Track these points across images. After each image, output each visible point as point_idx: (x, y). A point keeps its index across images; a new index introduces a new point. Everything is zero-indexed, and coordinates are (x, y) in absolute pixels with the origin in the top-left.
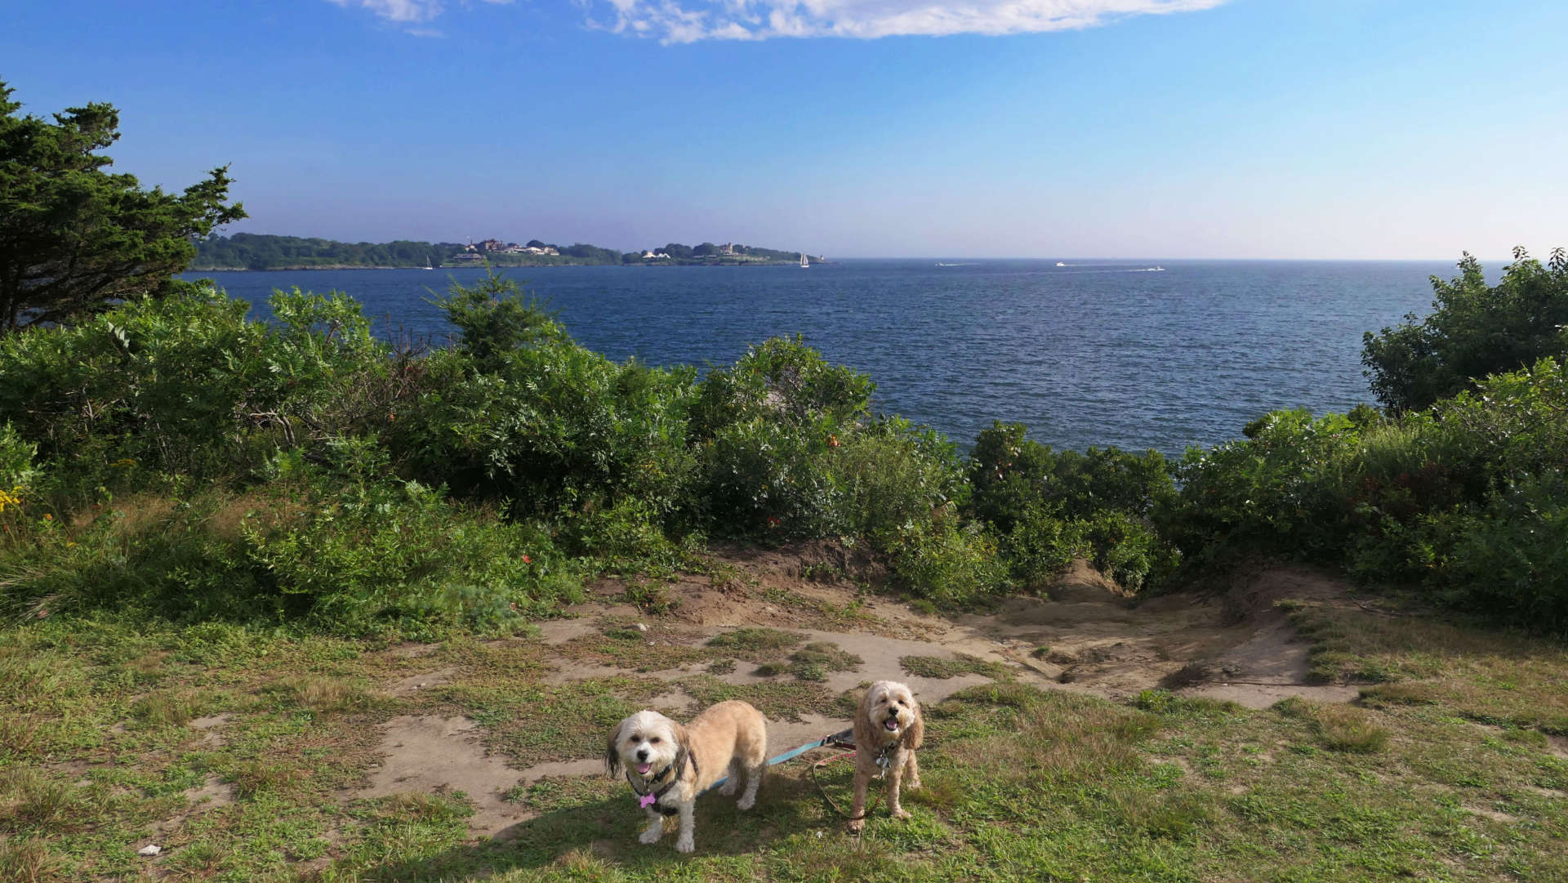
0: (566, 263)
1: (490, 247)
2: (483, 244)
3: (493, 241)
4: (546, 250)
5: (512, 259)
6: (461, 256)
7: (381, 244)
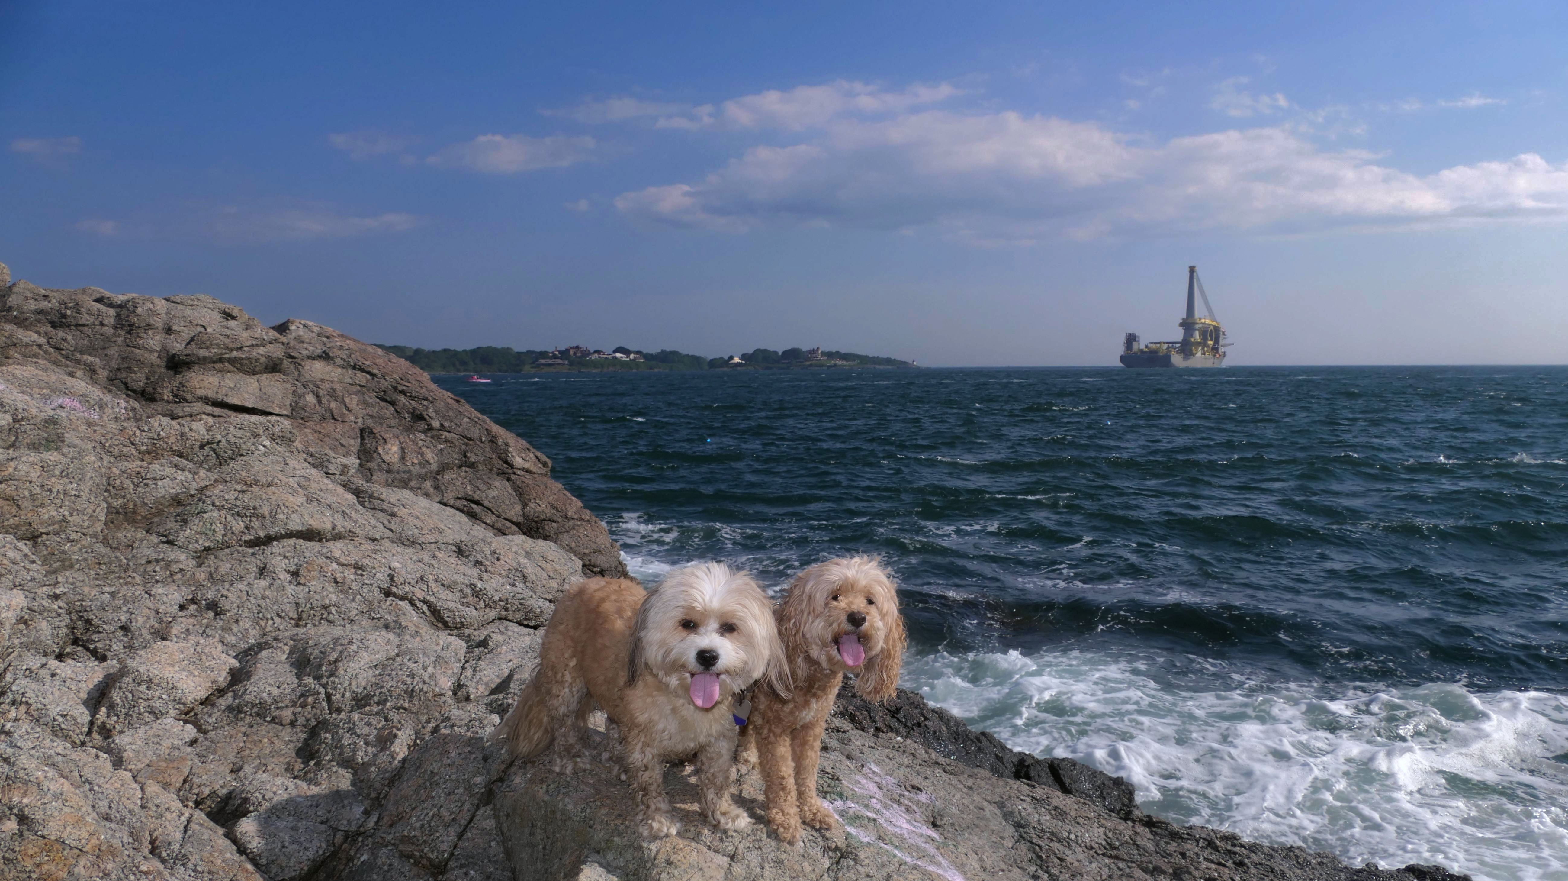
0: (651, 368)
1: (575, 354)
2: (567, 350)
3: (577, 347)
4: (632, 356)
5: (594, 364)
6: (543, 361)
7: (465, 351)
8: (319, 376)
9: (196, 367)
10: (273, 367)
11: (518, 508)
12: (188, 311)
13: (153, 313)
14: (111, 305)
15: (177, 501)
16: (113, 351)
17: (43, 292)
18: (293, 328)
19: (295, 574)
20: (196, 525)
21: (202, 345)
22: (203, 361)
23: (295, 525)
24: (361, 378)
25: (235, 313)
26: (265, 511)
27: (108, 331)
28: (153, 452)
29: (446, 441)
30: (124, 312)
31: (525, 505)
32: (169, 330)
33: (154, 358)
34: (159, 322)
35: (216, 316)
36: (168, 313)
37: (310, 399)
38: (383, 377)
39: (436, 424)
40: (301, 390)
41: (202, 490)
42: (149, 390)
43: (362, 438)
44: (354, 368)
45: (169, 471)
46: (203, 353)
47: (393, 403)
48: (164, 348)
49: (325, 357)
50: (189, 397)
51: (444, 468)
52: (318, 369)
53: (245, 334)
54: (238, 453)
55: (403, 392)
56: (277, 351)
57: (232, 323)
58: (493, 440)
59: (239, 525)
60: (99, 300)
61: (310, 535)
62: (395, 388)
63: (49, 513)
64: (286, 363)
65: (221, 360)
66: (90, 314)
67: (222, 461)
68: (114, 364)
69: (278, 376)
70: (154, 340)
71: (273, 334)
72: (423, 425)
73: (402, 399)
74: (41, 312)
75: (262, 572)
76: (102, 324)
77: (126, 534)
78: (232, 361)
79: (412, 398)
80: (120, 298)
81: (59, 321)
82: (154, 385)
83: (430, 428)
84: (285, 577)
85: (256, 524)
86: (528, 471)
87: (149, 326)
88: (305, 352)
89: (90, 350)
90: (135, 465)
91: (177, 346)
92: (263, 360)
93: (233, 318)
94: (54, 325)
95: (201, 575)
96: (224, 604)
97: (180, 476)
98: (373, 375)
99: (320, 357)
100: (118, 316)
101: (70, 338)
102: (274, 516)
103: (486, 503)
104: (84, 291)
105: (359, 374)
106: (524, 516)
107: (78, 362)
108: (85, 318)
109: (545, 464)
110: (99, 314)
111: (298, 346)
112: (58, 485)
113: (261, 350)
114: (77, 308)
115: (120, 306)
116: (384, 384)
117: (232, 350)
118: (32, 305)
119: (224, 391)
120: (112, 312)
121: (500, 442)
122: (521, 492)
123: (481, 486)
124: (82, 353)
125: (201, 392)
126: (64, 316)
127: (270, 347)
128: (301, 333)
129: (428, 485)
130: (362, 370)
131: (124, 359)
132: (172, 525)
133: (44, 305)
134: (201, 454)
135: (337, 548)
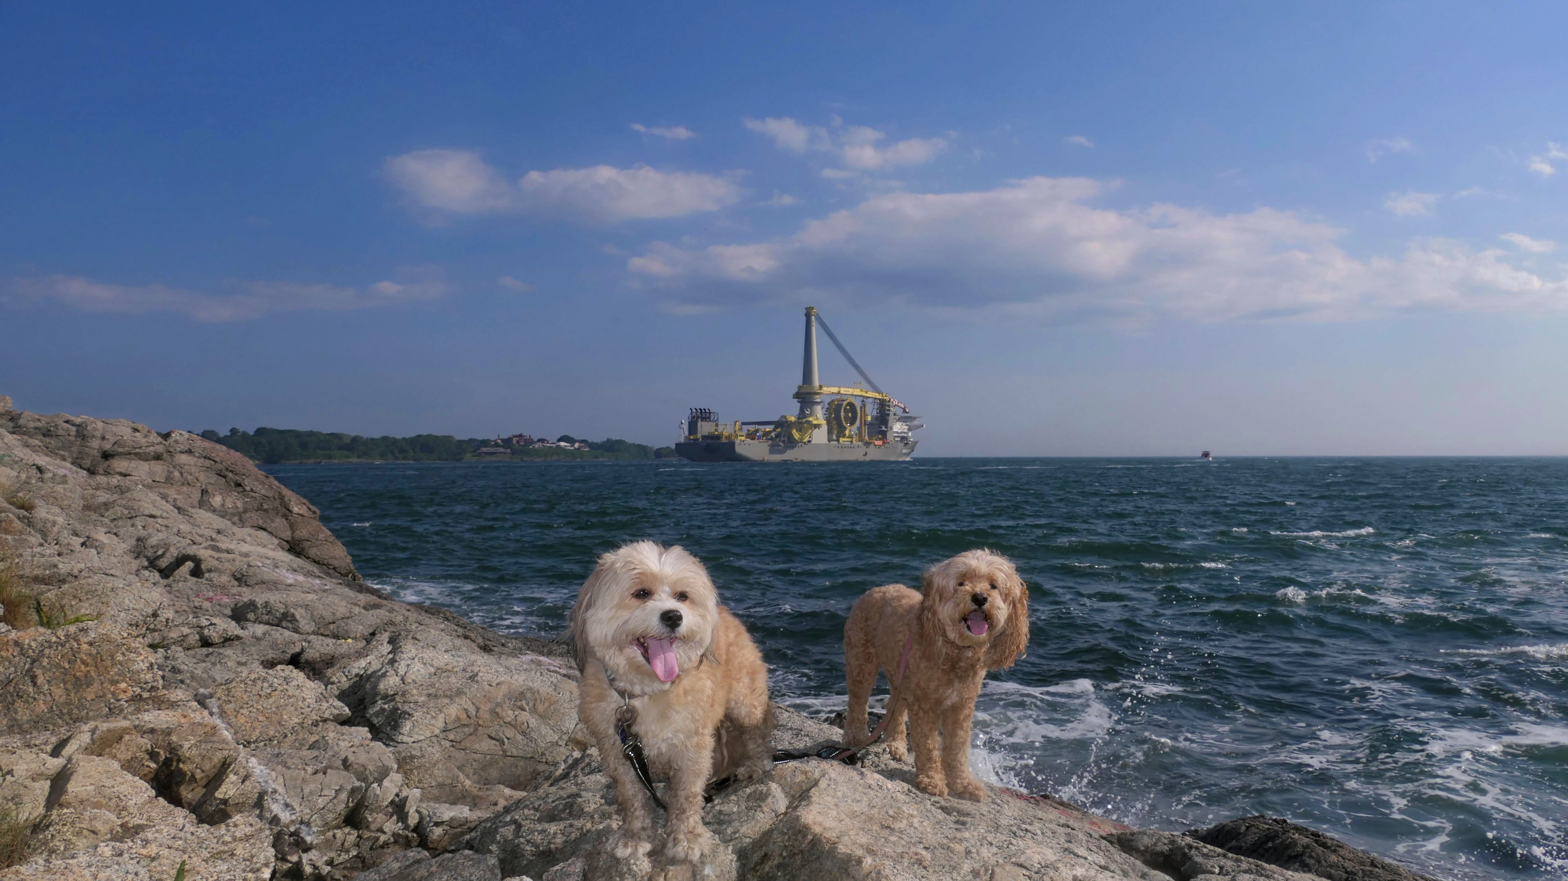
0: (596, 457)
1: (518, 442)
2: (510, 440)
3: (521, 436)
4: (577, 445)
5: (537, 453)
6: (484, 450)
7: (404, 439)
8: (184, 462)
9: (117, 457)
10: (158, 457)
11: (289, 533)
12: (114, 428)
13: (95, 429)
14: (74, 425)
15: (105, 504)
16: (75, 449)
17: (37, 417)
18: (173, 435)
19: (144, 527)
20: (111, 511)
21: (121, 446)
22: (120, 454)
23: (147, 512)
24: (208, 463)
25: (140, 428)
26: (136, 507)
27: (72, 438)
28: (97, 488)
29: (252, 497)
30: (81, 429)
31: (293, 532)
32: (103, 438)
33: (95, 452)
34: (98, 434)
35: (129, 430)
36: (103, 429)
37: (177, 474)
38: (221, 463)
39: (248, 488)
40: (172, 469)
41: (114, 501)
42: (92, 468)
43: (202, 494)
44: (205, 458)
45: (103, 494)
46: (121, 450)
47: (225, 477)
48: (100, 447)
49: (189, 452)
50: (112, 472)
51: (245, 511)
52: (183, 458)
53: (144, 440)
54: (129, 490)
55: (231, 471)
56: (160, 449)
57: (137, 434)
58: (282, 497)
59: (126, 512)
60: (67, 422)
61: (152, 516)
62: (227, 469)
63: (66, 502)
64: (165, 455)
65: (130, 454)
66: (63, 429)
67: (122, 493)
68: (75, 456)
69: (160, 462)
70: (95, 444)
71: (159, 439)
72: (240, 489)
73: (230, 475)
74: (36, 428)
75: (133, 526)
76: (69, 435)
77: (87, 513)
78: (136, 454)
79: (236, 474)
80: (78, 421)
81: (47, 433)
82: (95, 466)
83: (245, 491)
84: (140, 528)
85: (132, 511)
86: (302, 515)
87: (93, 436)
88: (178, 449)
89: (63, 448)
90: (91, 492)
91: (107, 446)
92: (152, 453)
93: (138, 431)
94: (44, 435)
95: (112, 525)
96: (119, 533)
97: (107, 496)
98: (215, 462)
99: (186, 452)
100: (77, 430)
101: (53, 442)
102: (138, 509)
103: (269, 530)
104: (58, 416)
105: (207, 461)
106: (292, 538)
107: (57, 454)
108: (60, 432)
109: (314, 513)
110: (68, 430)
111: (175, 445)
112: (69, 494)
113: (152, 449)
114: (56, 426)
115: (79, 426)
116: (219, 466)
117: (136, 448)
118: (32, 425)
119: (130, 469)
120: (74, 429)
121: (286, 499)
122: (292, 527)
123: (268, 521)
124: (58, 449)
125: (118, 470)
126: (50, 431)
127: (157, 447)
128: (178, 438)
129: (236, 519)
130: (210, 459)
131: (80, 453)
132: (103, 511)
133: (38, 424)
134: (115, 490)
135: (159, 520)
